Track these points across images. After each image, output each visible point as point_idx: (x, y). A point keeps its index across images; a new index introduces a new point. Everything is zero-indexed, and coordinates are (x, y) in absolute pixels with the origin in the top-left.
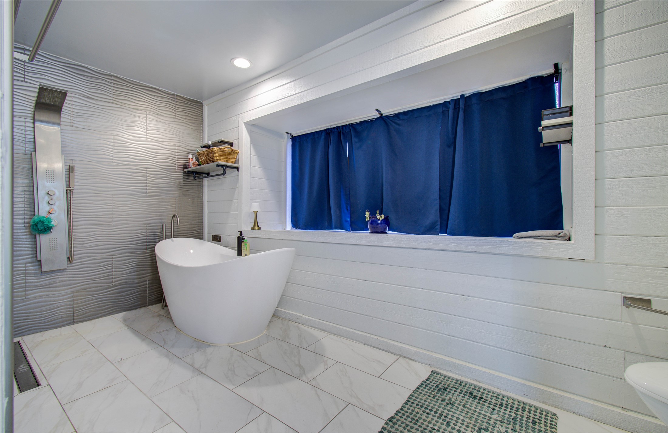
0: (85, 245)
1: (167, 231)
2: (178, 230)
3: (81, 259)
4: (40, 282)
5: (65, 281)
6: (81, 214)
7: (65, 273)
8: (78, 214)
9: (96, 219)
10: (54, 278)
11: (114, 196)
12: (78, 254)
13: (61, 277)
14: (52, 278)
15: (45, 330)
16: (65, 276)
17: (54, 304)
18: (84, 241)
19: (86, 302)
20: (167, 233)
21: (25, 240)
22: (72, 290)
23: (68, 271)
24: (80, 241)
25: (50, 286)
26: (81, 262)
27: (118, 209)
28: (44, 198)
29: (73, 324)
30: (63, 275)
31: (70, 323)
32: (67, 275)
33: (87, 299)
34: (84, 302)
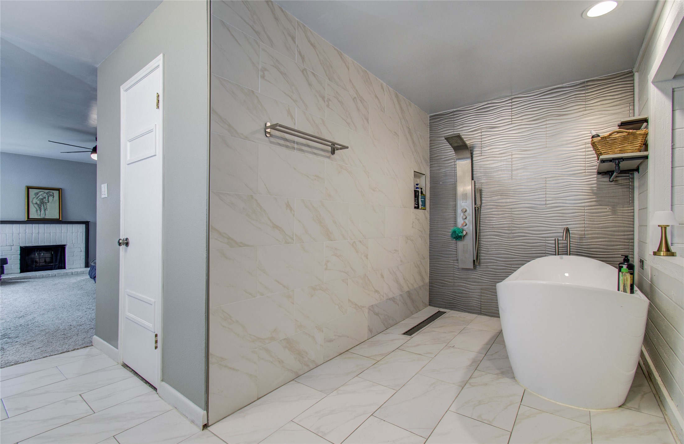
0: (489, 252)
1: (572, 247)
2: (588, 246)
3: (487, 263)
4: (461, 275)
5: (476, 279)
6: (487, 226)
7: (476, 272)
8: (485, 226)
9: (498, 230)
10: (469, 275)
11: (512, 210)
12: (485, 259)
13: (473, 275)
14: (468, 274)
15: (463, 311)
16: (476, 275)
17: (469, 294)
18: (488, 249)
19: (489, 300)
20: (572, 249)
21: (453, 244)
22: (480, 287)
23: (477, 271)
24: (486, 249)
25: (467, 280)
26: (486, 266)
27: (516, 222)
28: (460, 214)
29: (481, 315)
30: (474, 274)
31: (479, 313)
32: (477, 274)
33: (490, 298)
34: (488, 300)
